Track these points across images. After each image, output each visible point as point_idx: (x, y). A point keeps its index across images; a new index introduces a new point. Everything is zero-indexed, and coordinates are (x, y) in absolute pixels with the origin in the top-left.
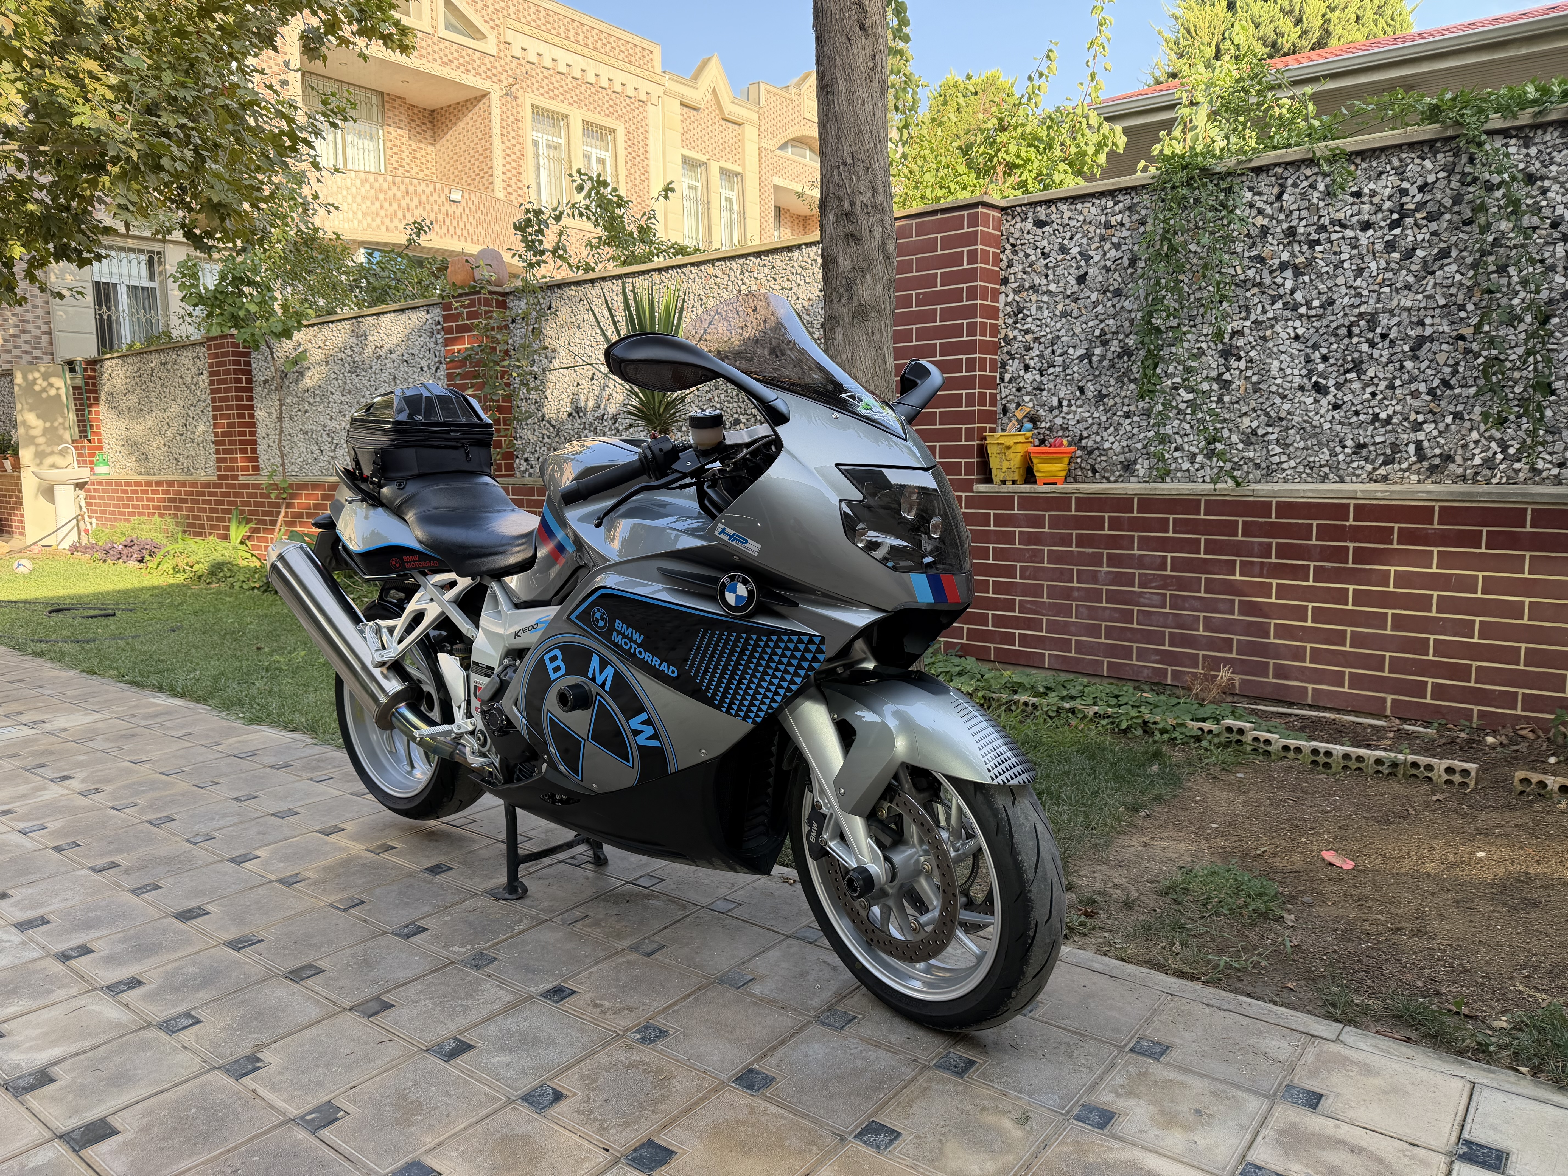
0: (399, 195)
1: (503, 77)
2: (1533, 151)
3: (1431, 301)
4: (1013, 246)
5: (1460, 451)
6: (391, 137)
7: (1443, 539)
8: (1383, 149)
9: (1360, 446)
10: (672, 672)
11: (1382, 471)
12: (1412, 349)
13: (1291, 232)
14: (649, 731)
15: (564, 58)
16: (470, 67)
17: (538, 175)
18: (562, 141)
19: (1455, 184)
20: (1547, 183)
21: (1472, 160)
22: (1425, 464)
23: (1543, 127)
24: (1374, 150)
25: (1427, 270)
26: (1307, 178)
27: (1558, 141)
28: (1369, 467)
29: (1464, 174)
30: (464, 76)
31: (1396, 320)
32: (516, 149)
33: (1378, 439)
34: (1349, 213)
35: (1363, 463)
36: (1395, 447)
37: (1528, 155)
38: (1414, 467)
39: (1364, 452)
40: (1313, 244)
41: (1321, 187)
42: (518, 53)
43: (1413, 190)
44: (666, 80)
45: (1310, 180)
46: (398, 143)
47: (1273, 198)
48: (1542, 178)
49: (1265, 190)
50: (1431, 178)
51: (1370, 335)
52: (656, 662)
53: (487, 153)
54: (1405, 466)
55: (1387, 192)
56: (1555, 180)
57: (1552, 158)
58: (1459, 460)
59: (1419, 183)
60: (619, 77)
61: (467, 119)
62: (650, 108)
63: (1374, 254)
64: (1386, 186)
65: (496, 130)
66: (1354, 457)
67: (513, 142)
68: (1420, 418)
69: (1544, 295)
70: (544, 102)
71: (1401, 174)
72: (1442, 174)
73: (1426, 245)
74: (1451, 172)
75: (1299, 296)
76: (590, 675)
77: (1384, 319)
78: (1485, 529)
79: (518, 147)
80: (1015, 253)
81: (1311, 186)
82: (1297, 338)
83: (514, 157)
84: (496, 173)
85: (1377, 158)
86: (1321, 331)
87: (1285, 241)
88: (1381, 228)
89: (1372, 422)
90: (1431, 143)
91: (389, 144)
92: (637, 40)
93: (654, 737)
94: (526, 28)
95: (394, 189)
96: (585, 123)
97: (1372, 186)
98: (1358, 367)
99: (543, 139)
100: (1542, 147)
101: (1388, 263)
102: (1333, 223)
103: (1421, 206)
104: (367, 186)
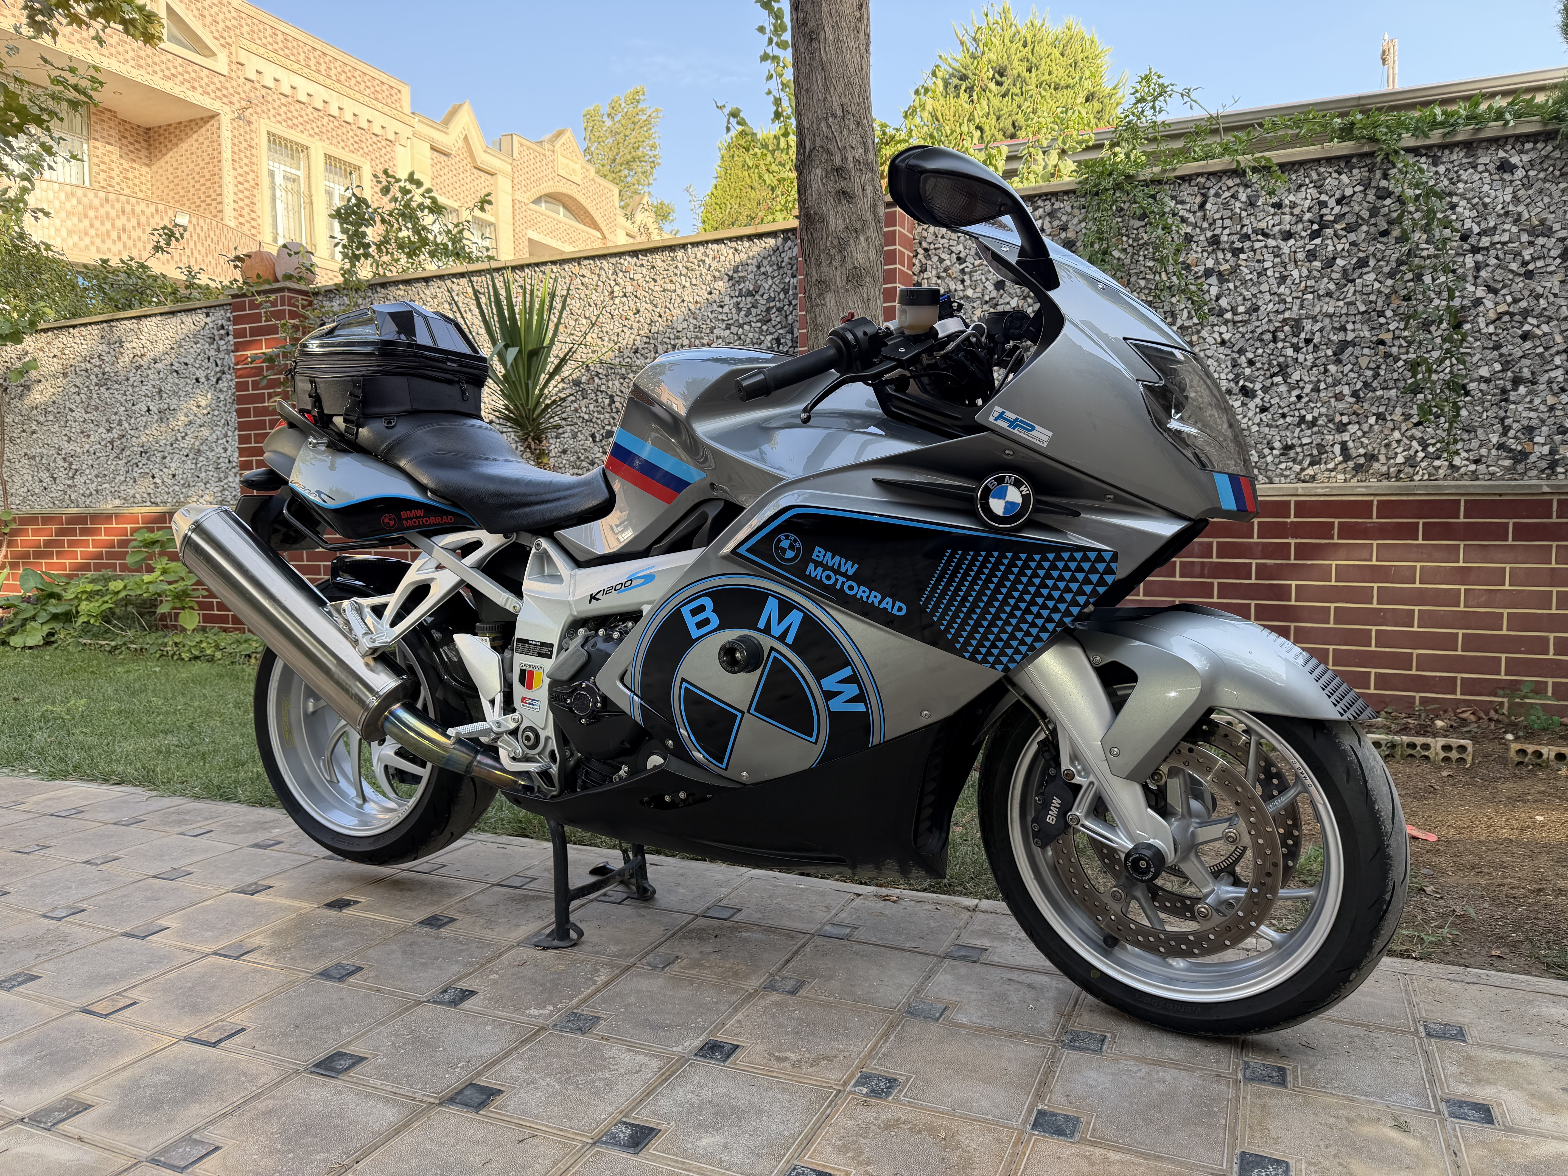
0: (113, 213)
1: (235, 99)
2: (1441, 169)
3: (1352, 308)
4: (926, 250)
5: (1383, 451)
6: (99, 153)
7: (1382, 532)
8: (1302, 163)
9: (1287, 448)
10: (899, 609)
11: (1310, 471)
12: (1335, 354)
13: (1215, 241)
14: (852, 690)
15: (304, 87)
16: (196, 85)
17: (274, 208)
18: (301, 173)
19: (1371, 197)
20: (1455, 199)
21: (1385, 176)
22: (1351, 464)
23: (1450, 146)
24: (1293, 164)
25: (1347, 277)
26: (1229, 188)
27: (1464, 161)
28: (1297, 468)
29: (1378, 188)
30: (190, 93)
31: (1318, 326)
32: (249, 178)
33: (1305, 441)
34: (1271, 223)
35: (1291, 464)
36: (1321, 447)
37: (1437, 173)
38: (1340, 467)
39: (1292, 453)
40: (1236, 252)
41: (1243, 197)
42: (253, 76)
43: (1332, 203)
44: (415, 122)
45: (1232, 191)
46: (106, 159)
47: (1196, 207)
48: (1450, 194)
49: (1188, 199)
50: (1348, 192)
51: (1295, 340)
52: (874, 598)
53: (215, 179)
54: (1331, 466)
55: (1307, 204)
56: (1463, 196)
57: (1458, 176)
58: (1382, 458)
59: (1337, 196)
60: (365, 113)
61: (191, 140)
62: (398, 148)
63: (1296, 262)
64: (1305, 199)
65: (227, 155)
66: (1282, 459)
67: (246, 169)
68: (1345, 419)
69: (1457, 302)
70: (280, 130)
71: (1319, 187)
72: (1359, 188)
73: (1345, 254)
74: (1367, 187)
75: (1224, 302)
76: (761, 624)
77: (1308, 325)
78: (1421, 521)
79: (252, 175)
80: (928, 257)
81: (1232, 196)
82: (1223, 343)
83: (246, 185)
84: (226, 201)
85: (1296, 171)
86: (1247, 336)
87: (1210, 249)
88: (1301, 237)
89: (1299, 425)
90: (1347, 159)
91: (95, 160)
92: (384, 78)
93: (860, 698)
94: (262, 51)
95: (108, 207)
96: (328, 157)
97: (1292, 198)
98: (1283, 370)
99: (280, 170)
100: (1450, 166)
101: (1310, 272)
102: (1255, 231)
103: (1340, 217)
104: (74, 201)
